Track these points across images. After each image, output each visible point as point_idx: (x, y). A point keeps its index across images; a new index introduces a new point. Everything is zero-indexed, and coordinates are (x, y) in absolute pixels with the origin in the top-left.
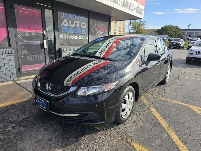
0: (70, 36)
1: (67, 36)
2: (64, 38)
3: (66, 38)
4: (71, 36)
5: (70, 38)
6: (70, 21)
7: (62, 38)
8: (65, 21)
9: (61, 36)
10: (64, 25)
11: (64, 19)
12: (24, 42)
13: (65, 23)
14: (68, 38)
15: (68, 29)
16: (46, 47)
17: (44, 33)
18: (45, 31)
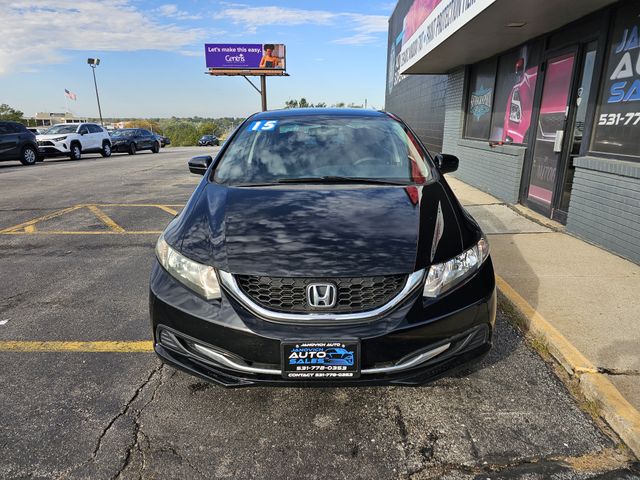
0: (628, 115)
1: (619, 115)
2: (608, 123)
3: (613, 123)
4: (632, 115)
5: (626, 123)
7: (604, 123)
10: (619, 77)
11: (623, 53)
12: (541, 136)
13: (624, 68)
14: (620, 121)
15: (626, 90)
16: (558, 148)
17: (566, 115)
18: (568, 107)
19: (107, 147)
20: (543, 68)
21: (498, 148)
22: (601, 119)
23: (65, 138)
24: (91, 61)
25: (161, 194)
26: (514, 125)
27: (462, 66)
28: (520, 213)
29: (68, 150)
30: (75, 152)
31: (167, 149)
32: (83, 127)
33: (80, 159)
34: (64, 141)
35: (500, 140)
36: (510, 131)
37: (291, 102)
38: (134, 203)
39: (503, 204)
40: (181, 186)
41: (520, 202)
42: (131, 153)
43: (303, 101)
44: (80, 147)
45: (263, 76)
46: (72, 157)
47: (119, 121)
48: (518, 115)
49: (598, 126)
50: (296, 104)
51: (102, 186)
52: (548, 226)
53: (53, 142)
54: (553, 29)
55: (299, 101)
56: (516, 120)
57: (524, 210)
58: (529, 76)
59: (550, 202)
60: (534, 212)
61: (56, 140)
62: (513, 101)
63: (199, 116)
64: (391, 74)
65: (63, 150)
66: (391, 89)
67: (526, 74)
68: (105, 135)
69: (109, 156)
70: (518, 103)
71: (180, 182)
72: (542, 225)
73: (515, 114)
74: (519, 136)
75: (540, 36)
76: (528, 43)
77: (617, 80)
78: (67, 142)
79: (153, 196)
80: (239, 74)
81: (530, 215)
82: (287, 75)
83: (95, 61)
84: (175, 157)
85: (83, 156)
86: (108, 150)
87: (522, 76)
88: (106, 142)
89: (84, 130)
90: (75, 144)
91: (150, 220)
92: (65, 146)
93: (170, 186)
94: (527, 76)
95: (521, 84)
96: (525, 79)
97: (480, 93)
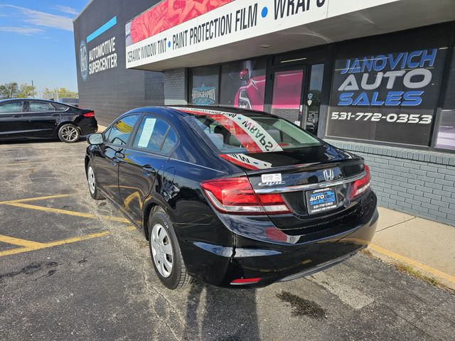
0: (358, 114)
1: (350, 114)
2: (340, 118)
3: (345, 118)
4: (362, 114)
5: (357, 119)
6: (366, 76)
7: (336, 118)
8: (352, 78)
9: (334, 113)
10: (346, 89)
11: (347, 75)
13: (350, 84)
14: (351, 118)
15: (354, 98)
17: (301, 110)
18: (301, 106)
20: (272, 77)
22: (333, 115)
27: (183, 68)
49: (330, 120)
58: (255, 82)
62: (241, 98)
66: (85, 76)
67: (252, 80)
70: (246, 99)
76: (251, 59)
77: (344, 91)
87: (248, 81)
94: (253, 82)
95: (248, 87)
96: (251, 84)
97: (201, 89)
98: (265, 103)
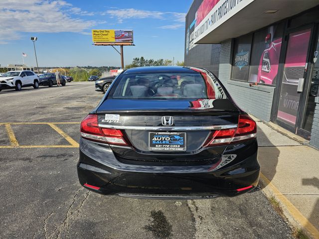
12: (285, 81)
16: (300, 89)
17: (306, 68)
18: (307, 64)
19: (36, 83)
20: (286, 39)
21: (256, 86)
23: (12, 79)
24: (33, 39)
25: (54, 115)
26: (265, 73)
27: (230, 39)
28: (273, 129)
29: (14, 85)
30: (18, 87)
31: (72, 83)
32: (23, 73)
33: (21, 90)
34: (12, 81)
35: (255, 81)
36: (262, 77)
37: (136, 59)
38: (35, 121)
39: (261, 122)
40: (68, 108)
41: (272, 120)
42: (50, 86)
43: (142, 58)
44: (21, 83)
45: (122, 46)
46: (16, 89)
47: (50, 68)
48: (268, 67)
50: (138, 59)
51: (22, 108)
52: (295, 140)
53: (6, 81)
54: (293, 15)
55: (140, 58)
56: (267, 70)
57: (276, 126)
58: (275, 44)
59: (295, 123)
60: (282, 128)
61: (8, 80)
62: (264, 59)
63: (90, 66)
64: (187, 44)
65: (11, 85)
66: (187, 52)
67: (273, 43)
68: (35, 77)
69: (38, 88)
70: (268, 60)
71: (69, 105)
72: (290, 138)
73: (265, 67)
74: (269, 80)
75: (283, 20)
76: (274, 24)
78: (14, 81)
79: (49, 116)
80: (109, 45)
81: (280, 130)
82: (134, 45)
83: (35, 39)
84: (72, 89)
85: (22, 88)
86: (37, 84)
87: (270, 44)
88: (36, 81)
89: (23, 75)
90: (18, 82)
91: (39, 136)
92: (12, 83)
93: (61, 109)
94: (274, 44)
95: (270, 49)
96: (272, 46)
97: (241, 54)
98: (279, 63)
